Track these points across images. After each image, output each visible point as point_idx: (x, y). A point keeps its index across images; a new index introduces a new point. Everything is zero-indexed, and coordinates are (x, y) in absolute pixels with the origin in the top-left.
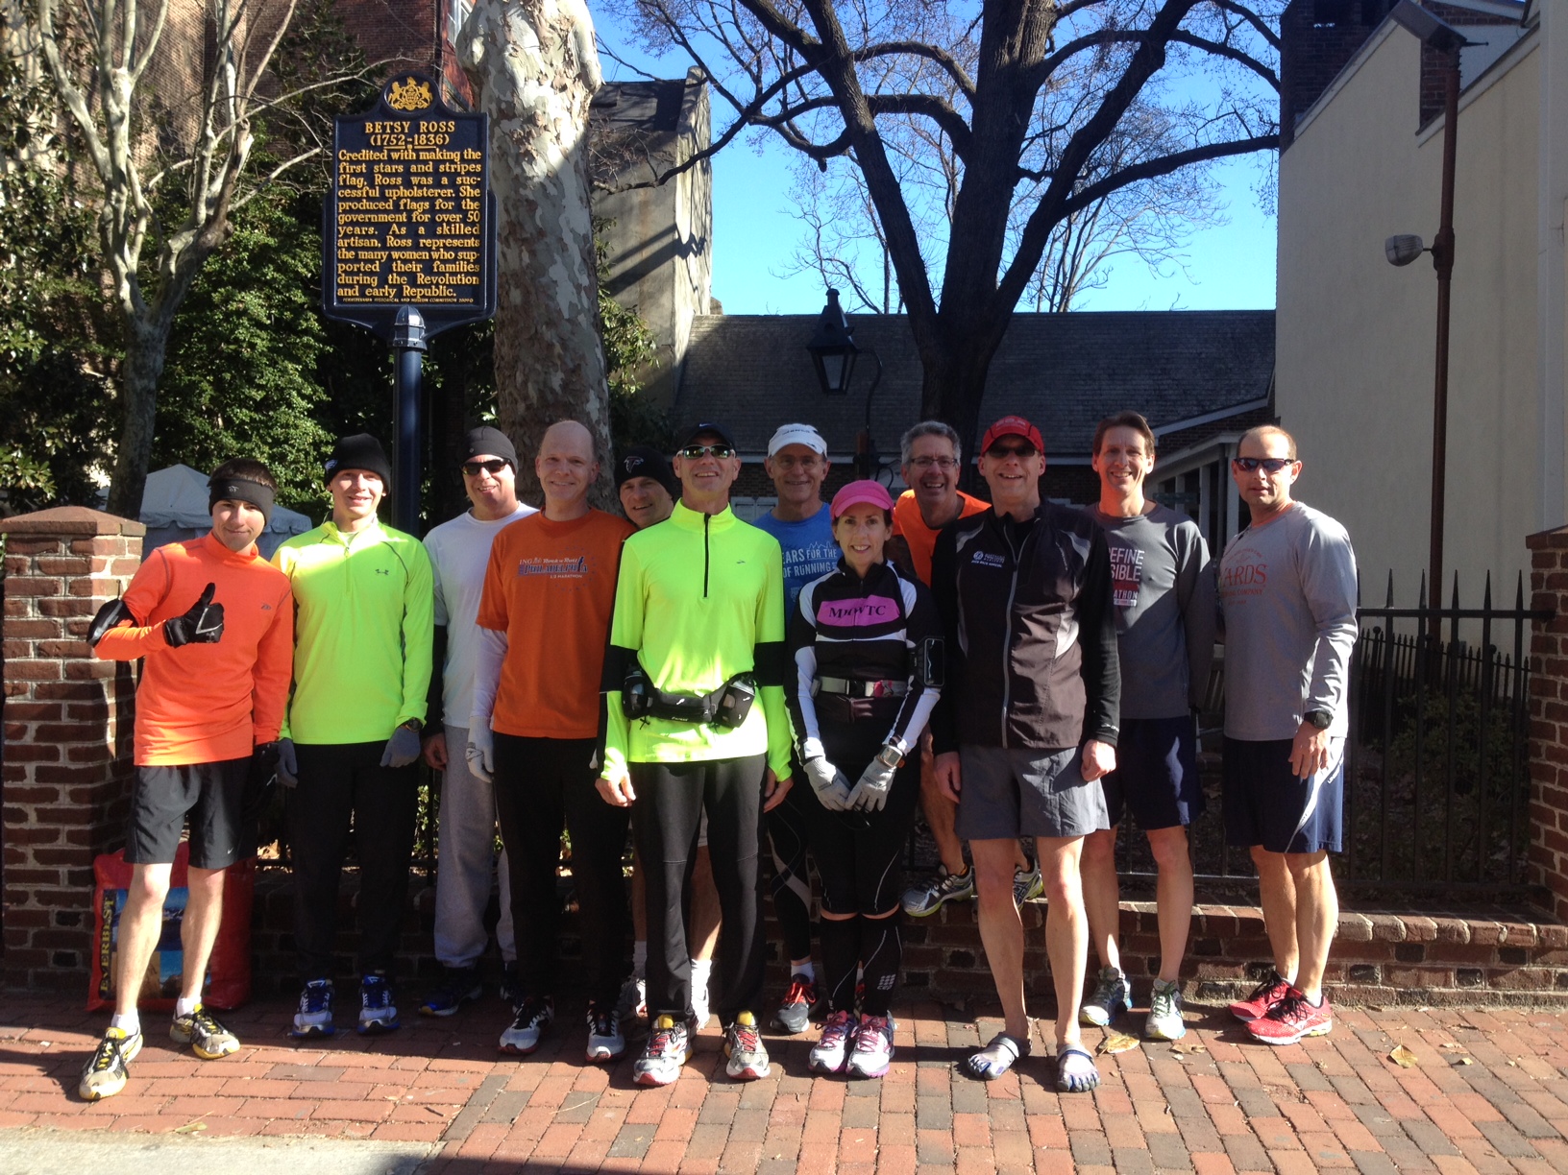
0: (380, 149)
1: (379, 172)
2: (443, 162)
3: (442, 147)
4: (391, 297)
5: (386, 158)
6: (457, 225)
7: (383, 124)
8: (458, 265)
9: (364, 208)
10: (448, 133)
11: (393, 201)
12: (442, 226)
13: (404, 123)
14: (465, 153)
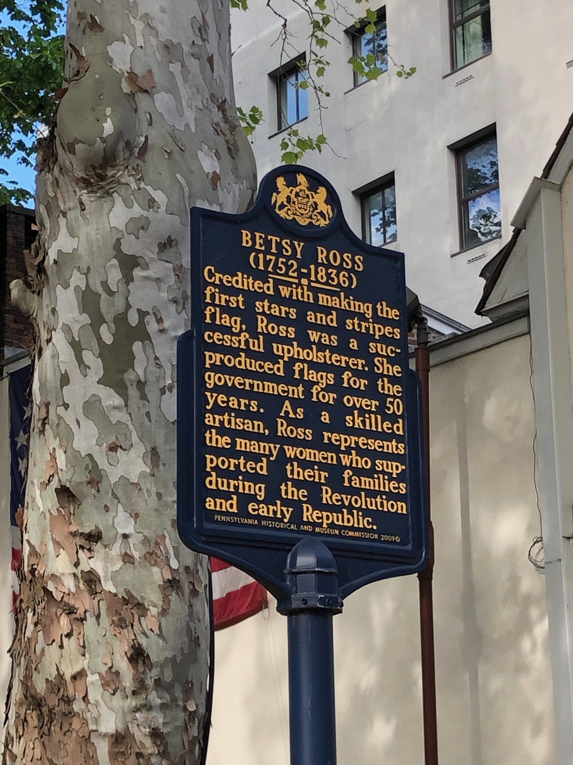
0: (263, 276)
1: (263, 313)
2: (352, 315)
3: (348, 292)
4: (286, 520)
5: (271, 292)
6: (373, 416)
7: (266, 237)
8: (377, 481)
9: (243, 367)
10: (356, 273)
11: (284, 362)
12: (353, 415)
13: (296, 243)
14: (379, 306)
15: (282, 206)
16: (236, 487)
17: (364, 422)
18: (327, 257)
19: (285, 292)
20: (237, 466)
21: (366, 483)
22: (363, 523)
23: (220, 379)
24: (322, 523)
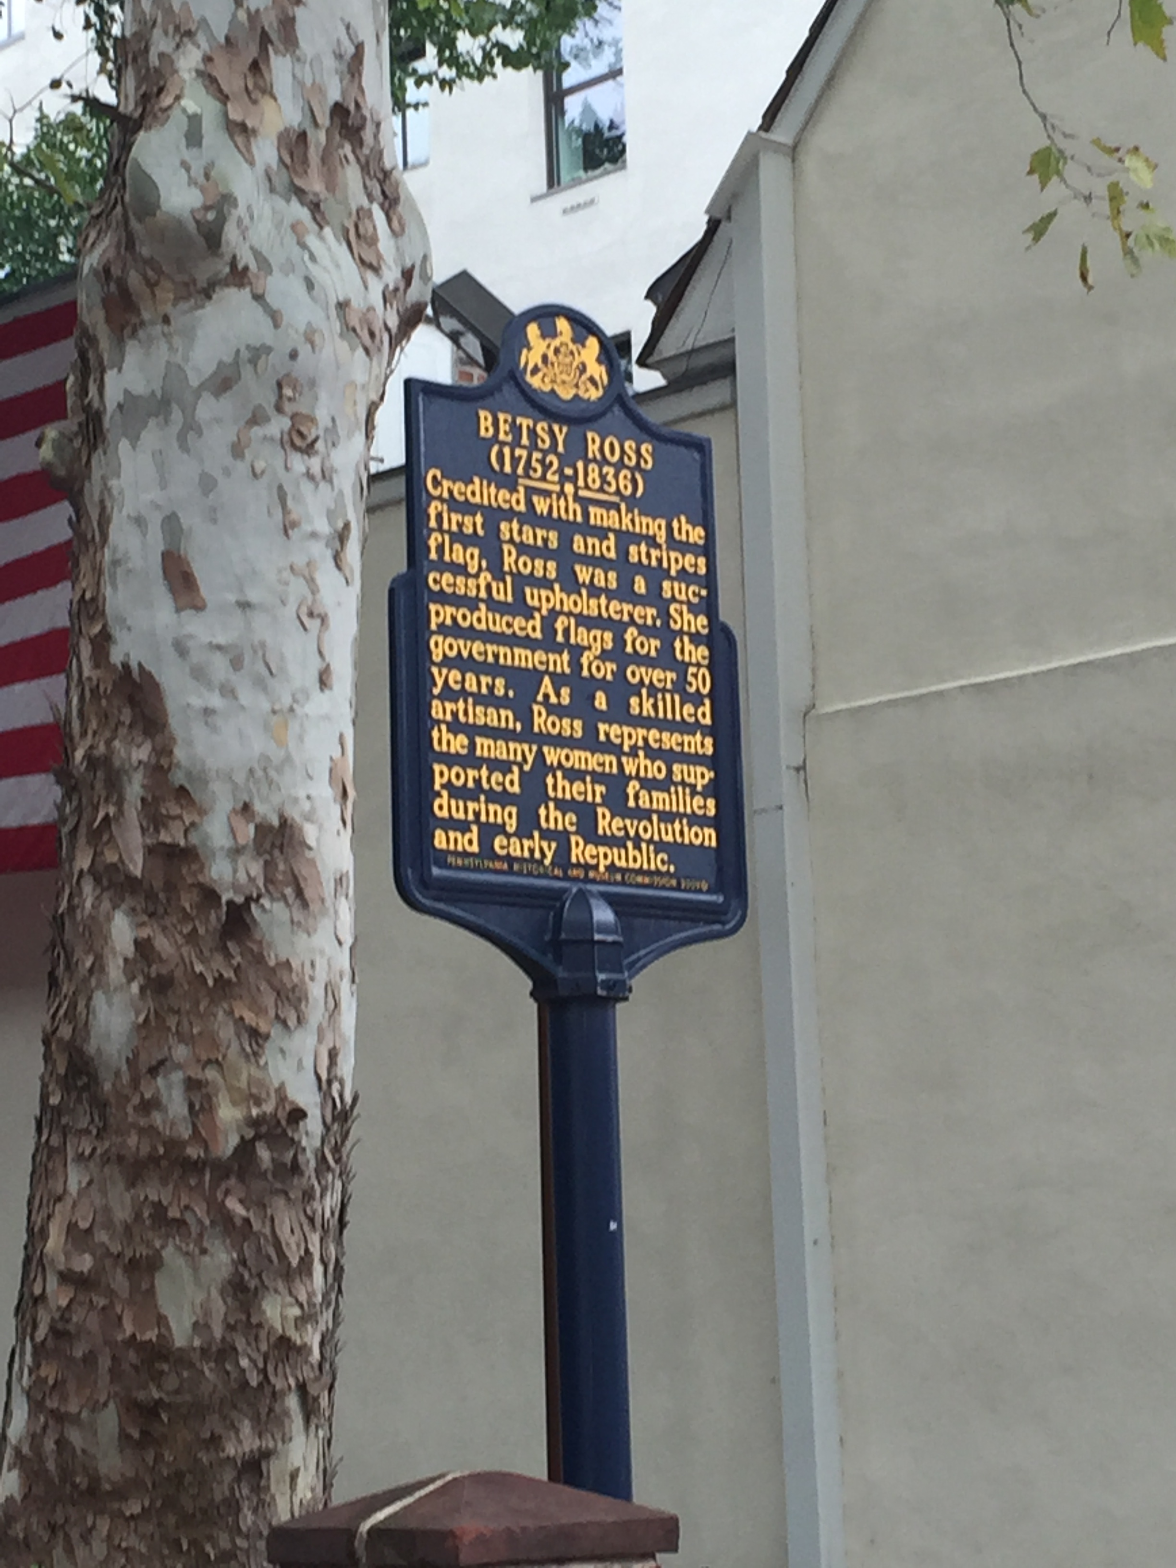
0: (509, 483)
1: (511, 541)
2: (637, 538)
3: (632, 502)
4: (547, 862)
5: (522, 508)
6: (668, 697)
7: (514, 421)
8: (674, 797)
9: (483, 626)
10: (642, 471)
11: (542, 617)
12: (640, 696)
13: (556, 428)
14: (675, 524)
15: (535, 370)
16: (477, 814)
17: (655, 706)
18: (601, 449)
19: (541, 506)
20: (478, 781)
21: (660, 800)
22: (658, 861)
23: (451, 647)
24: (597, 865)
